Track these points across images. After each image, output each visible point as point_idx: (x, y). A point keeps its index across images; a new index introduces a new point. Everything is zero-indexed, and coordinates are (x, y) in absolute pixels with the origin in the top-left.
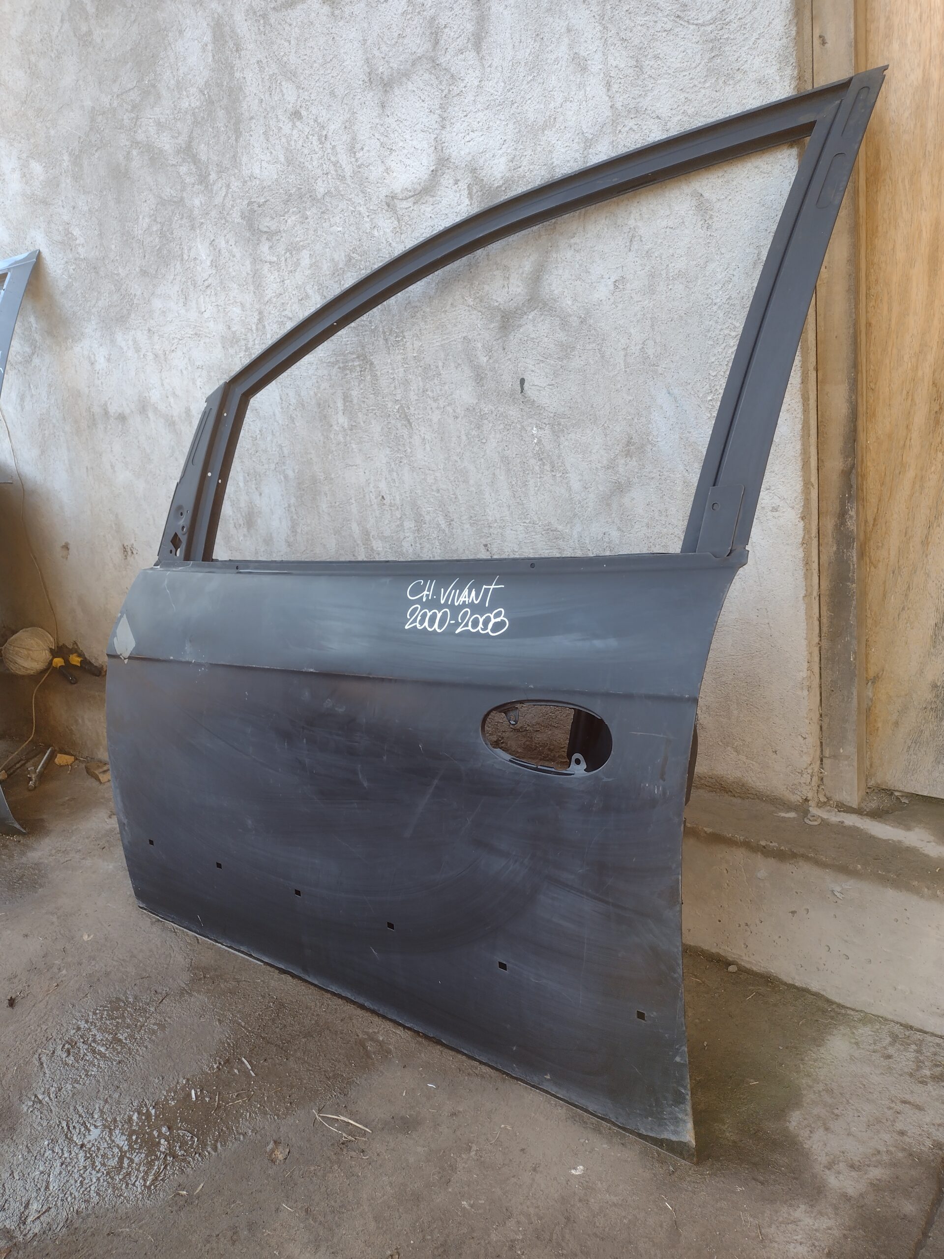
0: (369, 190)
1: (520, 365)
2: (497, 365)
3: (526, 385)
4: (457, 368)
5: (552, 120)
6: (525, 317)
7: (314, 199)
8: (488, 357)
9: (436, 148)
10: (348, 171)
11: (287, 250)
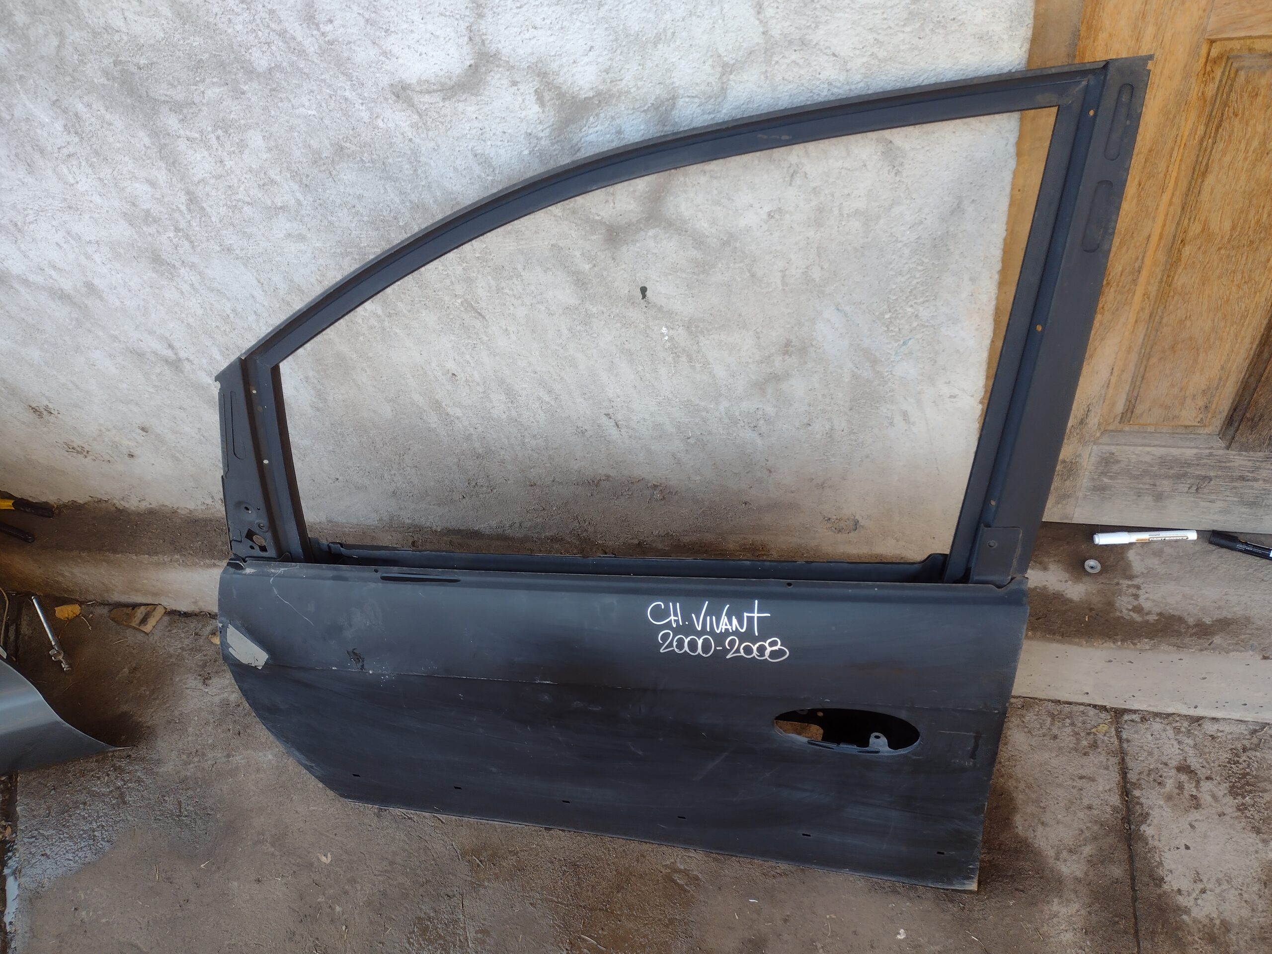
0: (357, 74)
1: (638, 275)
2: (605, 273)
3: (648, 293)
4: (545, 272)
5: (669, 34)
6: (642, 233)
7: (251, 72)
8: (590, 266)
9: (471, 39)
10: (311, 46)
11: (216, 127)
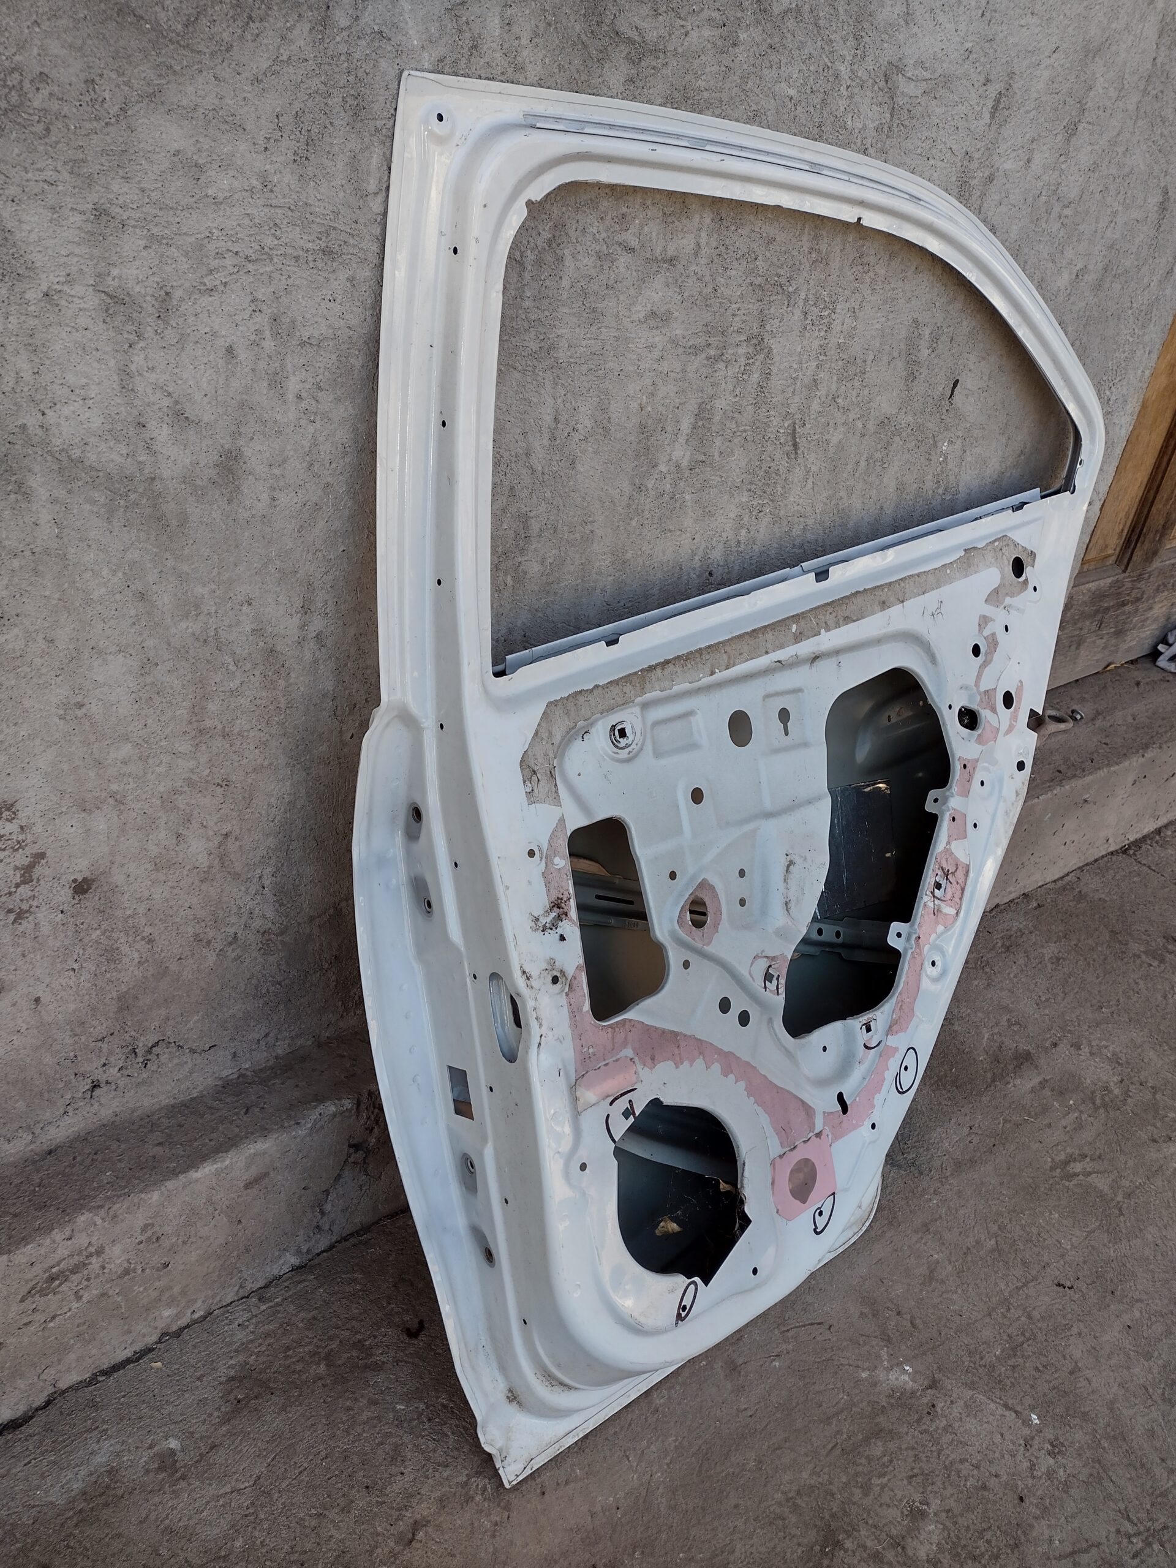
1: (960, 363)
2: (936, 361)
3: (957, 389)
4: (889, 364)
8: (931, 349)
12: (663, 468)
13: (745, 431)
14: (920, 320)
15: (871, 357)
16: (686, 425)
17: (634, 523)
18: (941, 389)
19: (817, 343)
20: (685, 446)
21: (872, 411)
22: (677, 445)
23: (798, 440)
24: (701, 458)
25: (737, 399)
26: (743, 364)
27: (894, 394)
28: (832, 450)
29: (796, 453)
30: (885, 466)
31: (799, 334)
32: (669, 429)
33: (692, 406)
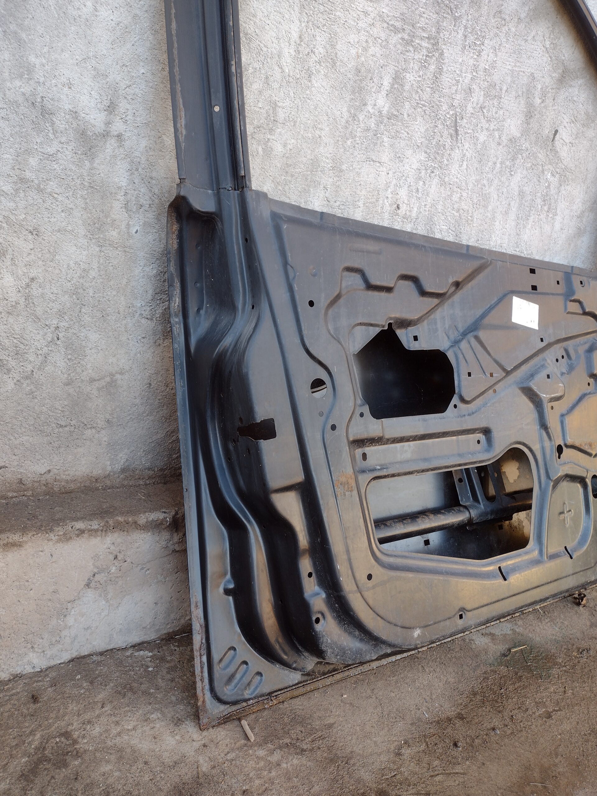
1: (559, 118)
2: (544, 111)
3: (556, 137)
4: (516, 98)
6: (576, 80)
8: (541, 100)
12: (370, 108)
13: (424, 105)
14: (536, 75)
15: (505, 88)
16: (387, 82)
17: (349, 142)
18: (547, 132)
19: (471, 62)
20: (386, 99)
21: (505, 128)
22: (380, 96)
23: (458, 128)
24: (396, 113)
25: (420, 79)
26: (425, 54)
27: (519, 122)
28: (479, 146)
29: (457, 138)
30: (513, 173)
31: (461, 49)
32: (375, 80)
33: (391, 70)
